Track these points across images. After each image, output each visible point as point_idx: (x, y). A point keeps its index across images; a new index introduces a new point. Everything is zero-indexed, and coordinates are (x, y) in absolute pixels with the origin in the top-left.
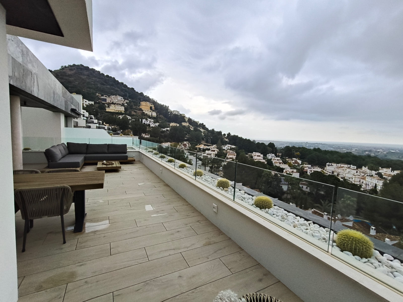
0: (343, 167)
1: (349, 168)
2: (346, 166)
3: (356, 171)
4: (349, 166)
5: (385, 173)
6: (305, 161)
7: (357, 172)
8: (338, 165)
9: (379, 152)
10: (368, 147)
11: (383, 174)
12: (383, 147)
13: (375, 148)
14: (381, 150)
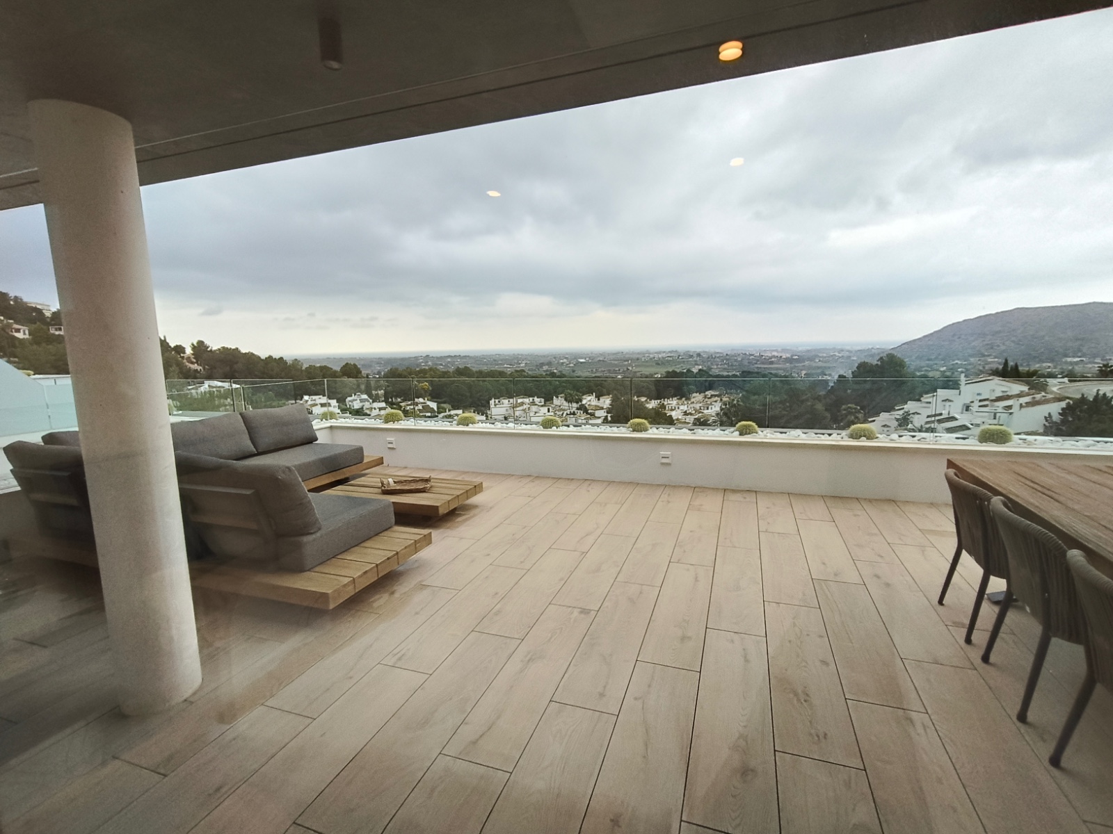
0: (522, 404)
1: (533, 403)
2: (527, 400)
3: (546, 409)
4: (531, 399)
5: (588, 403)
6: (444, 403)
7: (549, 411)
8: (511, 400)
9: (563, 363)
10: (544, 356)
11: (587, 406)
12: (567, 354)
13: (555, 358)
14: (565, 360)
